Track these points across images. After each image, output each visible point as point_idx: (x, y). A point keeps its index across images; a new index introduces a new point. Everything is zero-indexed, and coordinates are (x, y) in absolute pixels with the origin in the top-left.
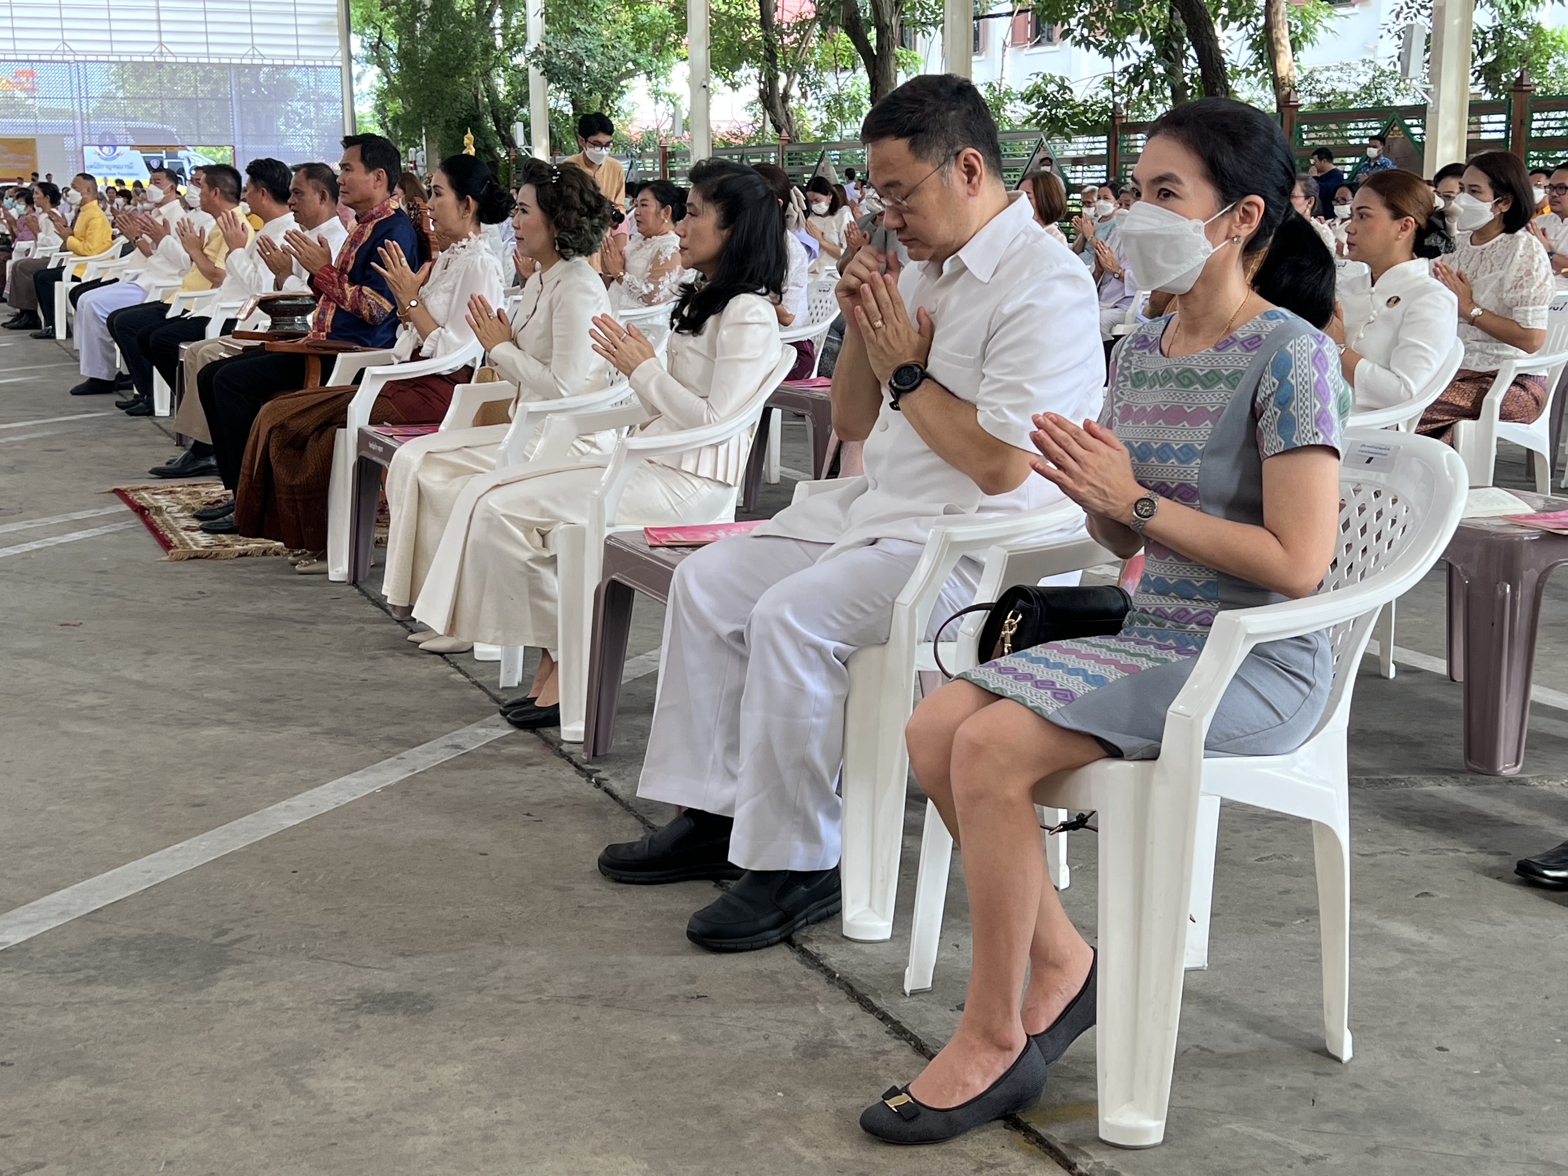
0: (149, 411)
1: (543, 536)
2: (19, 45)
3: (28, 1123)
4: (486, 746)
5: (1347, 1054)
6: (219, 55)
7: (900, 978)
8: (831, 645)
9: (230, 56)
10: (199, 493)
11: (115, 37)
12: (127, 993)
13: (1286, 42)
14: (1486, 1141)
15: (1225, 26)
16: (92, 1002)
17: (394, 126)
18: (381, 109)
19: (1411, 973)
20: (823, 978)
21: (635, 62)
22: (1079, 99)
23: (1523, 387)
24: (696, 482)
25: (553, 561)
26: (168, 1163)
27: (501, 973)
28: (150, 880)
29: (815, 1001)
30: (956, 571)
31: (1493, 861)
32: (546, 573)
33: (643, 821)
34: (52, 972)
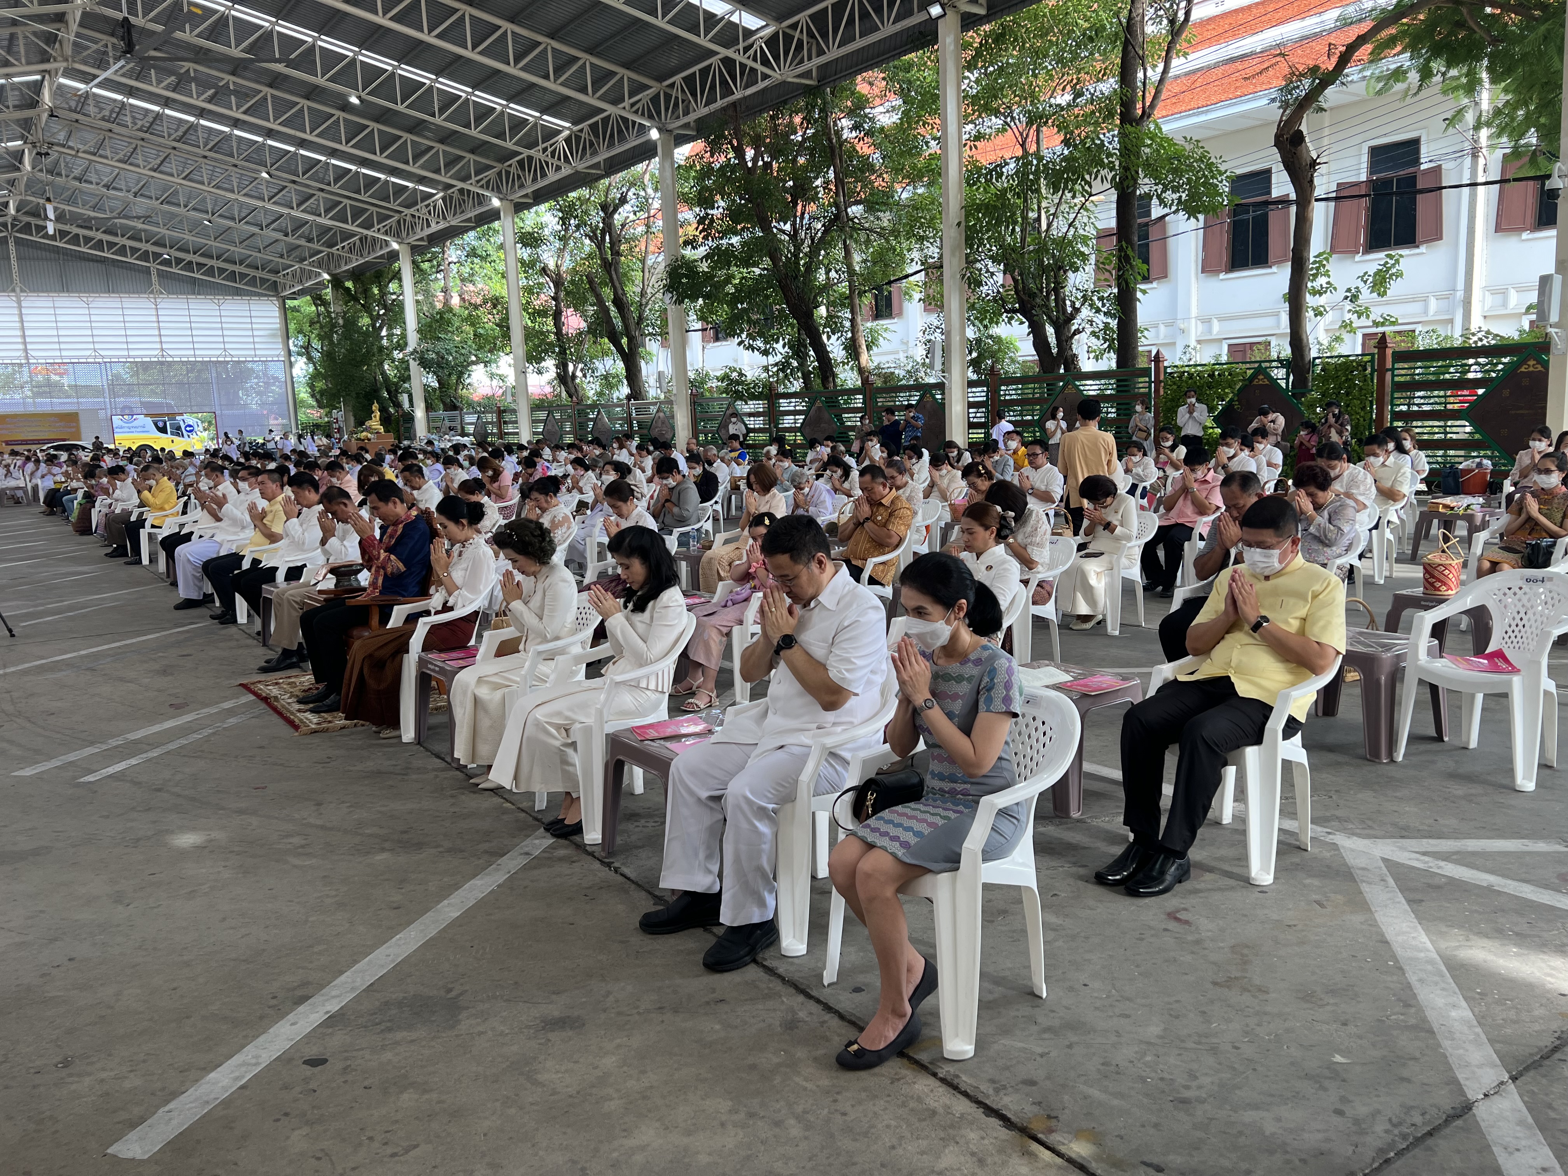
0: (234, 620)
1: (566, 730)
2: (64, 353)
3: (397, 1122)
4: (543, 851)
5: (1044, 995)
6: (202, 356)
7: (820, 977)
8: (771, 806)
9: (210, 356)
10: (294, 683)
11: (130, 346)
12: (414, 1035)
13: (864, 347)
14: (1118, 1034)
15: (829, 338)
16: (397, 1043)
17: (321, 396)
18: (312, 386)
19: (1060, 943)
20: (779, 981)
21: (476, 356)
22: (749, 378)
23: (1042, 587)
24: (647, 692)
25: (573, 745)
26: (485, 1135)
27: (611, 998)
28: (393, 961)
29: (780, 996)
30: (826, 760)
31: (1082, 871)
32: (570, 751)
33: (650, 893)
34: (365, 1027)
